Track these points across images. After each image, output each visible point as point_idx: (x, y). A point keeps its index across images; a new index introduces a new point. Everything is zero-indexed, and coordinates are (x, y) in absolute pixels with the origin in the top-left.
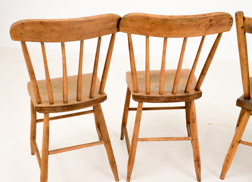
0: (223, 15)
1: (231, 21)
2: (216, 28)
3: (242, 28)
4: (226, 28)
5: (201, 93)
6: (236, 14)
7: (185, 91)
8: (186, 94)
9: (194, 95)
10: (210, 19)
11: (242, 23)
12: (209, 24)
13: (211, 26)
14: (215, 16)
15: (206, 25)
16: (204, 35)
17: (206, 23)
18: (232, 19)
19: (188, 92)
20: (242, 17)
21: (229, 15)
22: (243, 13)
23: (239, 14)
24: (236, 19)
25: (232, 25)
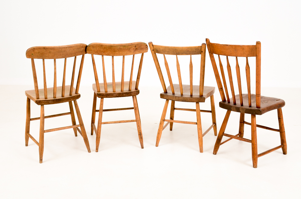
0: (141, 44)
1: (147, 47)
2: (139, 50)
3: (153, 50)
4: (145, 51)
5: (139, 91)
6: (149, 43)
7: (129, 90)
8: (129, 91)
9: (134, 92)
10: (135, 45)
11: (153, 48)
12: (135, 48)
13: (136, 49)
14: (137, 44)
15: (134, 49)
16: (134, 54)
17: (133, 48)
18: (147, 45)
19: (131, 91)
20: (152, 44)
21: (145, 43)
22: (152, 42)
23: (150, 43)
24: (149, 46)
25: (148, 49)
